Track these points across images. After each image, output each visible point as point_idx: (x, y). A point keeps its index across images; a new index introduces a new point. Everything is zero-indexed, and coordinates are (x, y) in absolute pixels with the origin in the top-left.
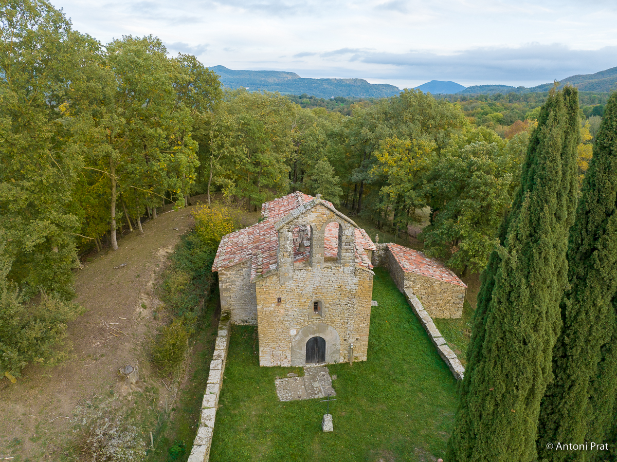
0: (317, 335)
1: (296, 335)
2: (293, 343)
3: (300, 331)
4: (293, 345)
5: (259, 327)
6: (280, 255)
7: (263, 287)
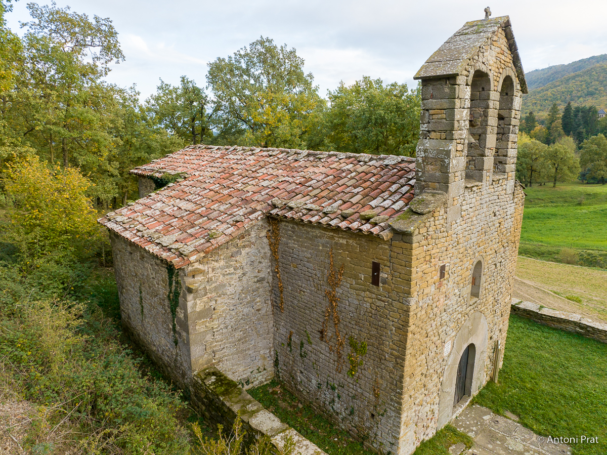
0: (470, 341)
1: (449, 355)
2: (445, 374)
3: (455, 342)
4: (445, 379)
5: (408, 357)
6: (452, 147)
7: (424, 242)
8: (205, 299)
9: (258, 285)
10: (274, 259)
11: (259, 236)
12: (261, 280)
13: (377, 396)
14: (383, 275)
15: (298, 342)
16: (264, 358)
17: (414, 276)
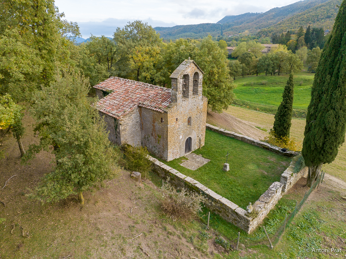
0: (189, 136)
1: (182, 139)
2: (181, 143)
3: (183, 136)
5: (169, 138)
6: (177, 93)
7: (171, 113)
8: (124, 126)
9: (137, 123)
10: (141, 116)
11: (137, 111)
12: (137, 122)
13: (163, 147)
14: (163, 120)
15: (147, 137)
16: (139, 142)
17: (168, 120)
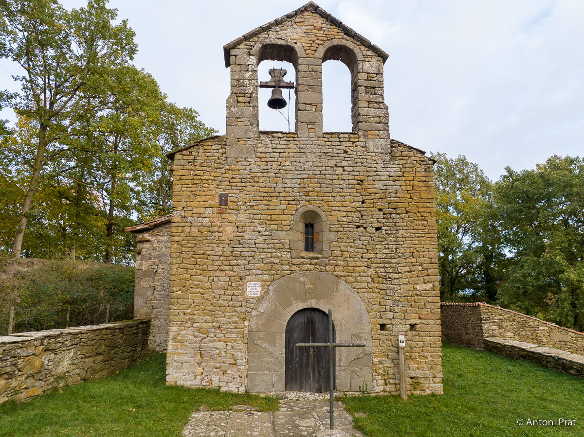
0: (313, 303)
1: (260, 299)
2: (254, 320)
3: (272, 288)
4: (254, 326)
7: (190, 167)
8: (150, 262)
17: (177, 192)
